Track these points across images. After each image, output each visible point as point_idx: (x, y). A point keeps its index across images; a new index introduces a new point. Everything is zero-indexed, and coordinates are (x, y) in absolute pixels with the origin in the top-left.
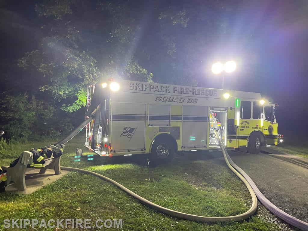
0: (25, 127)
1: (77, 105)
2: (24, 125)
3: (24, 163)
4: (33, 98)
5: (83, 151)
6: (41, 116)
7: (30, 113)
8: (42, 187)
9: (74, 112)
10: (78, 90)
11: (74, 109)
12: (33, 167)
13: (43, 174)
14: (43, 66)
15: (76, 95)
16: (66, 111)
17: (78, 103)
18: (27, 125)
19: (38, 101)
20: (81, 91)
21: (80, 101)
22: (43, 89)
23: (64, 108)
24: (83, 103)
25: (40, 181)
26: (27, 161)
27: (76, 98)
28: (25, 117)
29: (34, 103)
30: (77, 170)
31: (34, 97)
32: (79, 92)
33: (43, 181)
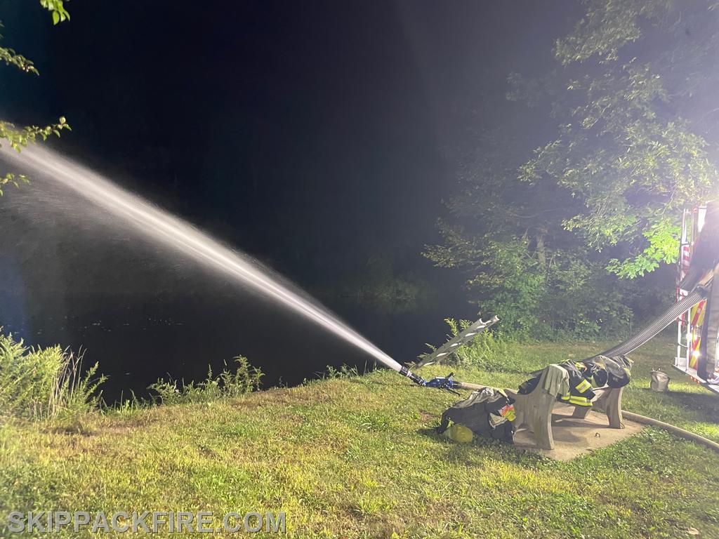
0: (524, 307)
1: (647, 259)
2: (523, 303)
3: (549, 389)
4: (540, 244)
5: (669, 379)
6: (558, 285)
7: (533, 278)
8: (588, 452)
9: (639, 277)
10: (651, 222)
11: (641, 270)
12: (567, 402)
13: (581, 421)
14: (571, 173)
15: (646, 234)
16: (620, 276)
17: (650, 254)
18: (528, 304)
19: (549, 251)
20: (658, 223)
21: (656, 249)
22: (569, 225)
23: (614, 267)
24: (665, 255)
25: (578, 435)
26: (556, 386)
27: (645, 243)
28: (524, 287)
29: (542, 257)
30: (662, 428)
31: (542, 244)
32: (653, 227)
33: (585, 436)
